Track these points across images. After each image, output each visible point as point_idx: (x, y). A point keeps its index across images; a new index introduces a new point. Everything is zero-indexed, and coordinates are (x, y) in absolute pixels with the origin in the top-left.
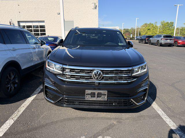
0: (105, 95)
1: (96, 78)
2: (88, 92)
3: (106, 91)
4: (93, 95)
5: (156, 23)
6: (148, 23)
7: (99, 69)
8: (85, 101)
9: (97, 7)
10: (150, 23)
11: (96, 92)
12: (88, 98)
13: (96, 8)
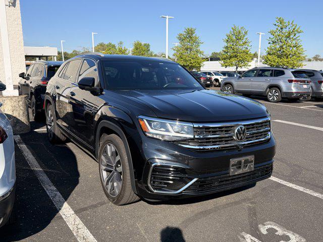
0: (252, 161)
1: (240, 138)
2: (233, 161)
3: (253, 156)
4: (239, 165)
5: (121, 43)
7: (243, 124)
8: (230, 176)
10: (110, 44)
11: (243, 159)
12: (233, 171)
13: (14, 4)
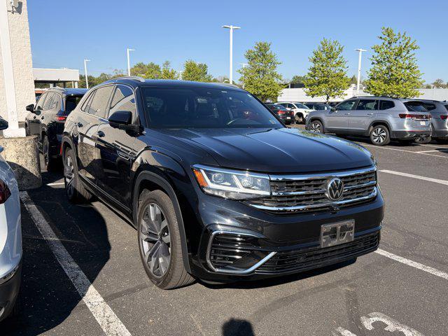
0: (351, 228)
1: (334, 196)
2: (326, 228)
3: (353, 221)
4: (333, 233)
5: (167, 63)
6: (147, 63)
7: (338, 176)
8: (321, 249)
9: (24, 7)
10: (152, 65)
11: (339, 225)
12: (324, 242)
13: (19, 10)
